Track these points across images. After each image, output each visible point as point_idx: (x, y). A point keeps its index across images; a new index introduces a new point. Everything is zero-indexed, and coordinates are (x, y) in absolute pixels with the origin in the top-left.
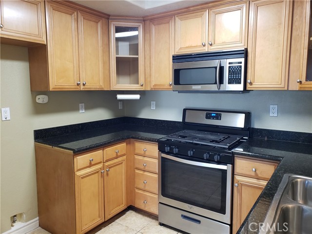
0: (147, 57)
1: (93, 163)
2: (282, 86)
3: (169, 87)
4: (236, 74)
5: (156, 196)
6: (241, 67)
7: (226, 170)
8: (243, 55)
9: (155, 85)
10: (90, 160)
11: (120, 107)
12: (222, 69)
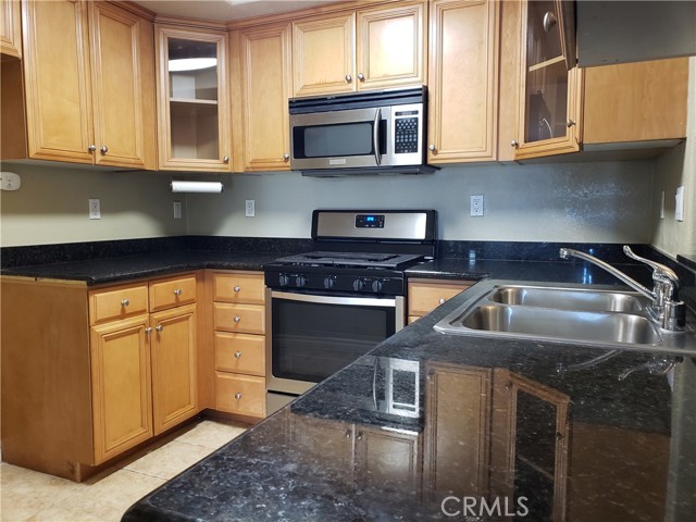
0: (237, 105)
1: (128, 310)
2: (488, 153)
3: (284, 164)
4: (409, 134)
5: (262, 381)
6: (416, 120)
7: (394, 308)
8: (420, 98)
9: (254, 162)
10: (123, 305)
11: (177, 214)
12: (383, 124)
